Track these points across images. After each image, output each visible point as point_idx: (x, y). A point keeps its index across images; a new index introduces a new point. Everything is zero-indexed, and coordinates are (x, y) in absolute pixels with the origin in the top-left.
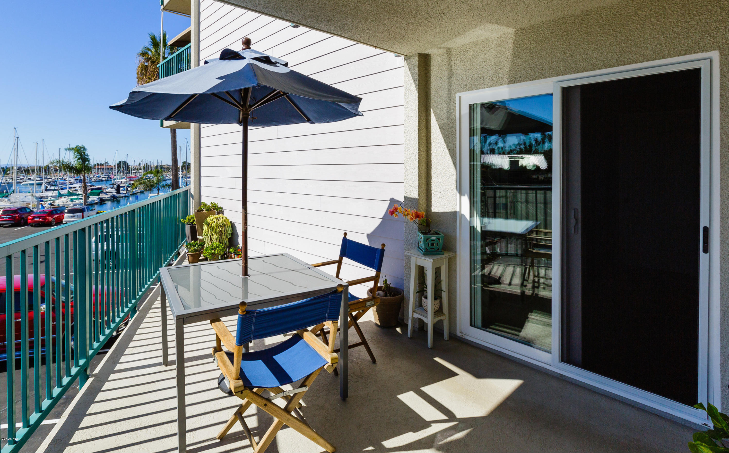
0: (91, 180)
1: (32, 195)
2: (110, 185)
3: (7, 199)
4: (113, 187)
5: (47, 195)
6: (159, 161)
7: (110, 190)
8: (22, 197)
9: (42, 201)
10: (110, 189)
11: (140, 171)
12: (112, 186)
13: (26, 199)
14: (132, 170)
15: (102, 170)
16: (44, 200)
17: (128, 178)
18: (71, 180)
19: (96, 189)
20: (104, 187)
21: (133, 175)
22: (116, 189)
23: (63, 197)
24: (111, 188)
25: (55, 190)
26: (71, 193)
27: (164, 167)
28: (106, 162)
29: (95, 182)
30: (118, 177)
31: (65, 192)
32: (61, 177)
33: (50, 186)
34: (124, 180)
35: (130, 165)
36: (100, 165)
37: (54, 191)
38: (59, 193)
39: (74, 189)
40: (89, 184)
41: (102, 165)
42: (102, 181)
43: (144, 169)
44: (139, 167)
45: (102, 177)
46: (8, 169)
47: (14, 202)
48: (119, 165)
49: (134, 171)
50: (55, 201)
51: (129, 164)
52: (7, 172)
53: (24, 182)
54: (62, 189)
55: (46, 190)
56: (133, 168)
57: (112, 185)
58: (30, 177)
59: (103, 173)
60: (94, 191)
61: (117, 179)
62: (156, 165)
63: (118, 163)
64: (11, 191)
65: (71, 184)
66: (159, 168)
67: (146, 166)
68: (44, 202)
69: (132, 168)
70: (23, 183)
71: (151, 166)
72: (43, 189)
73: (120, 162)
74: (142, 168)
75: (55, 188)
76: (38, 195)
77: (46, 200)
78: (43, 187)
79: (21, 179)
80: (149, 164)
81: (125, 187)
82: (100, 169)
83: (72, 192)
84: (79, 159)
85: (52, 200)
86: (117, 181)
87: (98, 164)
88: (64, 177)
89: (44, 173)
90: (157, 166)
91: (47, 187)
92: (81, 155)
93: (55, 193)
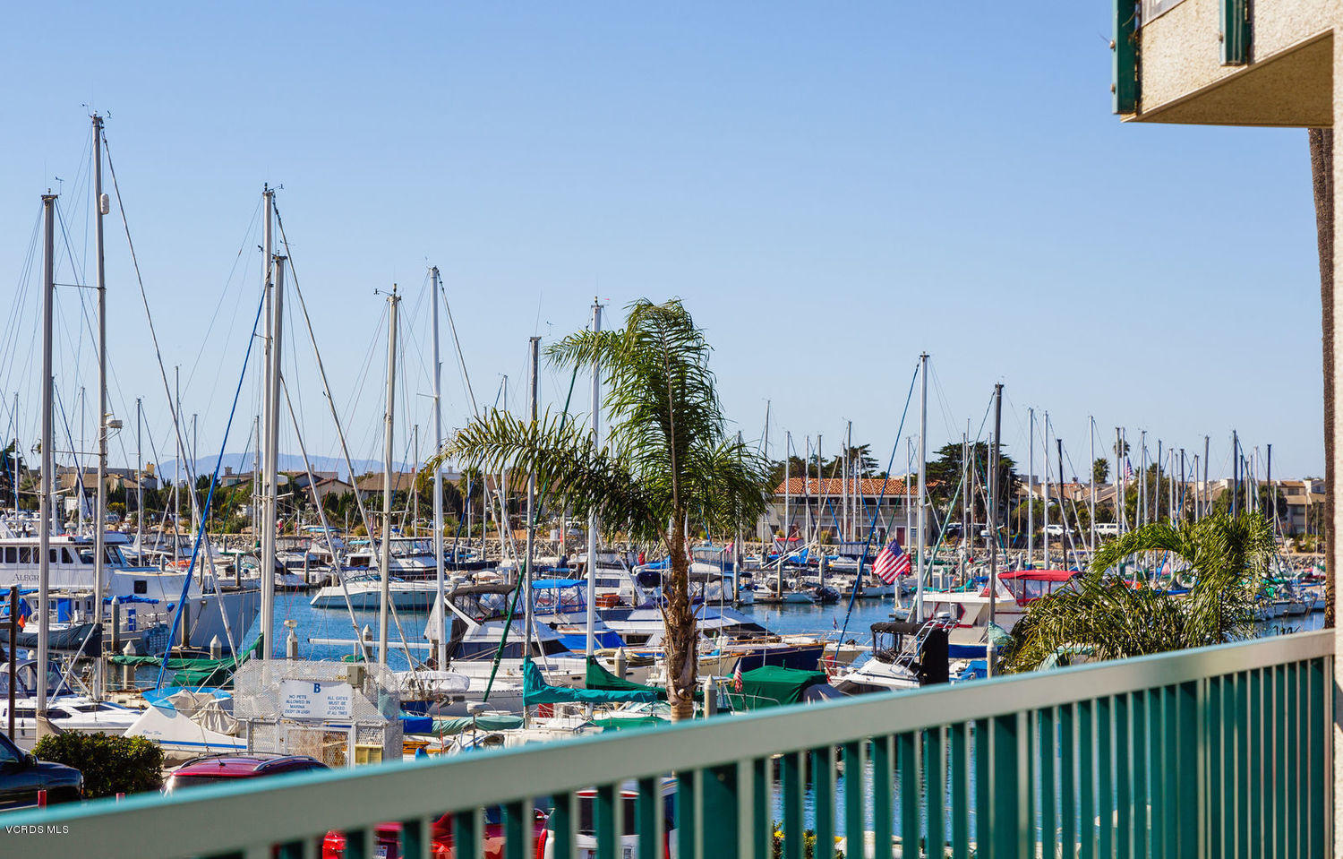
0: (749, 587)
1: (360, 678)
2: (876, 629)
3: (214, 697)
4: (897, 646)
5: (459, 686)
6: (1246, 449)
7: (872, 670)
8: (296, 688)
9: (426, 727)
10: (873, 665)
11: (1105, 529)
12: (887, 640)
13: (320, 706)
14: (1039, 522)
15: (828, 511)
16: (440, 721)
17: (1007, 577)
18: (615, 583)
19: (776, 658)
20: (832, 647)
21: (1044, 563)
22: (914, 667)
23: (560, 707)
24: (884, 658)
25: (507, 650)
26: (608, 675)
27: (1291, 500)
28: (853, 453)
29: (774, 603)
30: (939, 573)
31: (570, 667)
32: (553, 561)
33: (480, 621)
34: (973, 599)
35: (1025, 480)
36: (813, 475)
37: (503, 662)
38: (535, 675)
39: (630, 652)
40: (733, 622)
41: (826, 472)
42: (827, 598)
43: (1130, 514)
44: (1094, 496)
45: (829, 572)
46: (242, 489)
47: (252, 724)
48: (943, 474)
49: (1058, 531)
50: (504, 732)
51: (1021, 469)
52: (236, 507)
53: (328, 583)
54: (554, 648)
55: (458, 650)
56: (1048, 504)
57: (888, 629)
58: (361, 553)
59: (830, 541)
60: (764, 674)
61: (930, 584)
62: (1224, 483)
63: (937, 458)
64: (248, 645)
65: (617, 608)
66: (1252, 508)
67: (1151, 485)
68: (439, 734)
69: (1038, 504)
70: (326, 591)
71: (1184, 488)
72: (438, 636)
73: (953, 452)
74: (1120, 505)
75: (513, 638)
76: (398, 681)
77: (449, 721)
78: (436, 629)
79: (316, 562)
80: (1171, 471)
81: (980, 652)
82: (813, 501)
83: (614, 670)
84: (639, 419)
85: (487, 726)
86: (932, 600)
87: (798, 468)
88: (573, 560)
89: (439, 524)
90: (1237, 492)
91: (459, 627)
92: (656, 382)
93: (510, 676)
